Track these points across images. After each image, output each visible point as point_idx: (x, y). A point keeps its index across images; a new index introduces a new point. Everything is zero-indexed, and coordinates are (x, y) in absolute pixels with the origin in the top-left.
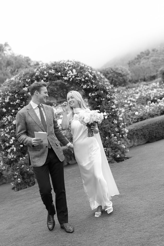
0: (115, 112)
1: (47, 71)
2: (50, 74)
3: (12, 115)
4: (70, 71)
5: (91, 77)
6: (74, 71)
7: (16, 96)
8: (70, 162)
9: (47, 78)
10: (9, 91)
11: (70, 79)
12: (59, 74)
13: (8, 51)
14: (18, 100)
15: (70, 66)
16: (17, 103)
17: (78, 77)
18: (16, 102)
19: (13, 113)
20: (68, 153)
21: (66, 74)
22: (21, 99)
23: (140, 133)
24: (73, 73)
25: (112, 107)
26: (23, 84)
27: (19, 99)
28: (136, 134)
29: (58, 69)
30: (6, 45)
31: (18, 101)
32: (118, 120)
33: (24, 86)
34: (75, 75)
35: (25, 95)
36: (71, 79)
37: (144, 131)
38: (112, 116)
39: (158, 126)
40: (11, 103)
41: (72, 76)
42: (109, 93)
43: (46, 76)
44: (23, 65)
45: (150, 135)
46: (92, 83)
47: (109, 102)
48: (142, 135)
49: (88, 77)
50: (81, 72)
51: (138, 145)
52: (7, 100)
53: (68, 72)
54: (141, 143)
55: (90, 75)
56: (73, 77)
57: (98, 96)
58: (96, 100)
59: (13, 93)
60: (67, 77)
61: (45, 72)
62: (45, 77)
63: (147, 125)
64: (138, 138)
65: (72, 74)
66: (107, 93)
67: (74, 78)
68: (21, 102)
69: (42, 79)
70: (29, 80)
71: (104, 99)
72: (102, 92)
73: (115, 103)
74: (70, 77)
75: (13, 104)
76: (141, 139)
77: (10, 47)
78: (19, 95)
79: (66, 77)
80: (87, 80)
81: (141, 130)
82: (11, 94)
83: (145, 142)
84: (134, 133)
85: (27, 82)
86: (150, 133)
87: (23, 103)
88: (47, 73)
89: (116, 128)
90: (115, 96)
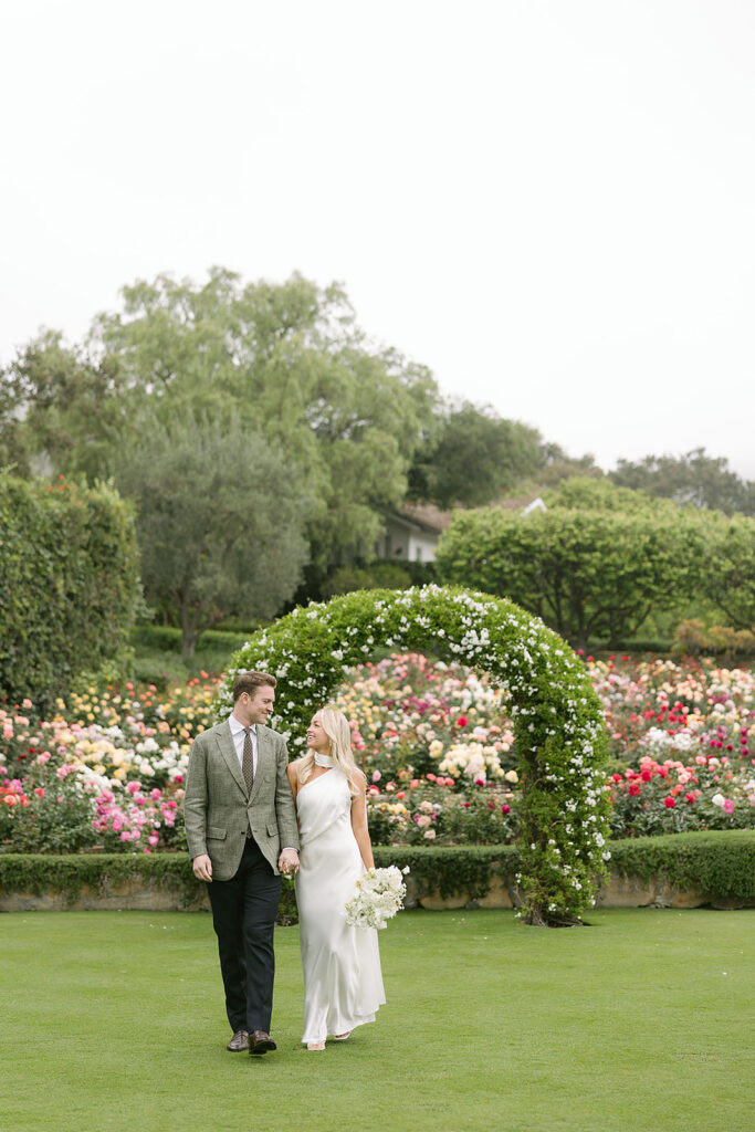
0: (580, 778)
1: (410, 617)
2: (416, 627)
3: (283, 715)
4: (473, 632)
5: (527, 663)
6: (485, 633)
7: (307, 667)
8: (425, 902)
9: (404, 635)
10: (293, 649)
11: (467, 652)
12: (441, 633)
13: (334, 324)
14: (310, 679)
15: (477, 617)
16: (306, 687)
17: (491, 654)
18: (305, 683)
19: (290, 710)
20: (426, 869)
21: (461, 637)
22: (319, 679)
23: (681, 867)
24: (480, 638)
25: (573, 761)
26: (336, 638)
27: (313, 676)
28: (667, 866)
29: (441, 618)
30: (335, 294)
31: (309, 681)
32: (581, 803)
33: (337, 646)
34: (483, 647)
35: (333, 670)
36: (472, 654)
37: (697, 863)
38: (565, 785)
39: (748, 857)
40: (291, 683)
41: (475, 646)
42: (575, 718)
43: (403, 630)
44: (389, 414)
45: (715, 882)
46: (528, 680)
47: (569, 743)
48: (686, 874)
49: (520, 657)
50: (503, 643)
51: (667, 907)
52: (281, 673)
53: (468, 634)
54: (680, 901)
55: (527, 656)
56: (479, 650)
57: (539, 720)
58: (531, 728)
59: (301, 657)
60: (461, 646)
61: (404, 620)
62: (399, 633)
63: (714, 849)
64: (672, 884)
65: (475, 641)
66: (568, 717)
67: (480, 653)
68: (317, 687)
69: (390, 636)
70: (355, 631)
71: (553, 732)
72: (553, 710)
73: (584, 752)
74: (470, 647)
75: (293, 687)
76: (681, 887)
77: (351, 308)
78: (316, 665)
79: (457, 646)
80: (515, 668)
81: (689, 857)
82: (295, 659)
83: (697, 903)
84: (661, 862)
85: (347, 635)
86: (715, 875)
87: (321, 690)
88: (408, 621)
89: (569, 826)
90: (593, 731)
